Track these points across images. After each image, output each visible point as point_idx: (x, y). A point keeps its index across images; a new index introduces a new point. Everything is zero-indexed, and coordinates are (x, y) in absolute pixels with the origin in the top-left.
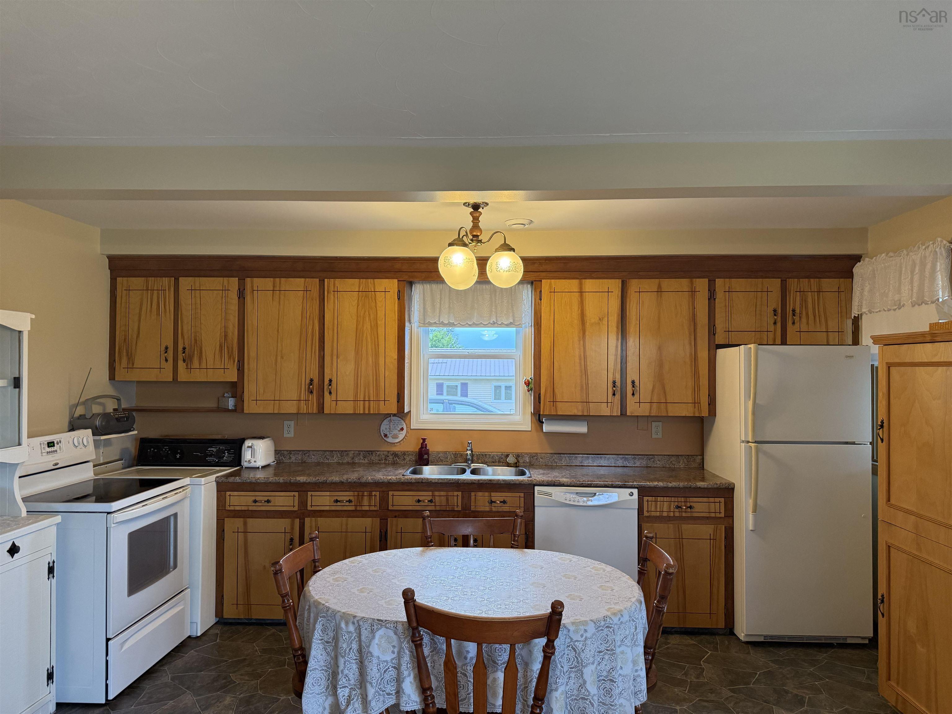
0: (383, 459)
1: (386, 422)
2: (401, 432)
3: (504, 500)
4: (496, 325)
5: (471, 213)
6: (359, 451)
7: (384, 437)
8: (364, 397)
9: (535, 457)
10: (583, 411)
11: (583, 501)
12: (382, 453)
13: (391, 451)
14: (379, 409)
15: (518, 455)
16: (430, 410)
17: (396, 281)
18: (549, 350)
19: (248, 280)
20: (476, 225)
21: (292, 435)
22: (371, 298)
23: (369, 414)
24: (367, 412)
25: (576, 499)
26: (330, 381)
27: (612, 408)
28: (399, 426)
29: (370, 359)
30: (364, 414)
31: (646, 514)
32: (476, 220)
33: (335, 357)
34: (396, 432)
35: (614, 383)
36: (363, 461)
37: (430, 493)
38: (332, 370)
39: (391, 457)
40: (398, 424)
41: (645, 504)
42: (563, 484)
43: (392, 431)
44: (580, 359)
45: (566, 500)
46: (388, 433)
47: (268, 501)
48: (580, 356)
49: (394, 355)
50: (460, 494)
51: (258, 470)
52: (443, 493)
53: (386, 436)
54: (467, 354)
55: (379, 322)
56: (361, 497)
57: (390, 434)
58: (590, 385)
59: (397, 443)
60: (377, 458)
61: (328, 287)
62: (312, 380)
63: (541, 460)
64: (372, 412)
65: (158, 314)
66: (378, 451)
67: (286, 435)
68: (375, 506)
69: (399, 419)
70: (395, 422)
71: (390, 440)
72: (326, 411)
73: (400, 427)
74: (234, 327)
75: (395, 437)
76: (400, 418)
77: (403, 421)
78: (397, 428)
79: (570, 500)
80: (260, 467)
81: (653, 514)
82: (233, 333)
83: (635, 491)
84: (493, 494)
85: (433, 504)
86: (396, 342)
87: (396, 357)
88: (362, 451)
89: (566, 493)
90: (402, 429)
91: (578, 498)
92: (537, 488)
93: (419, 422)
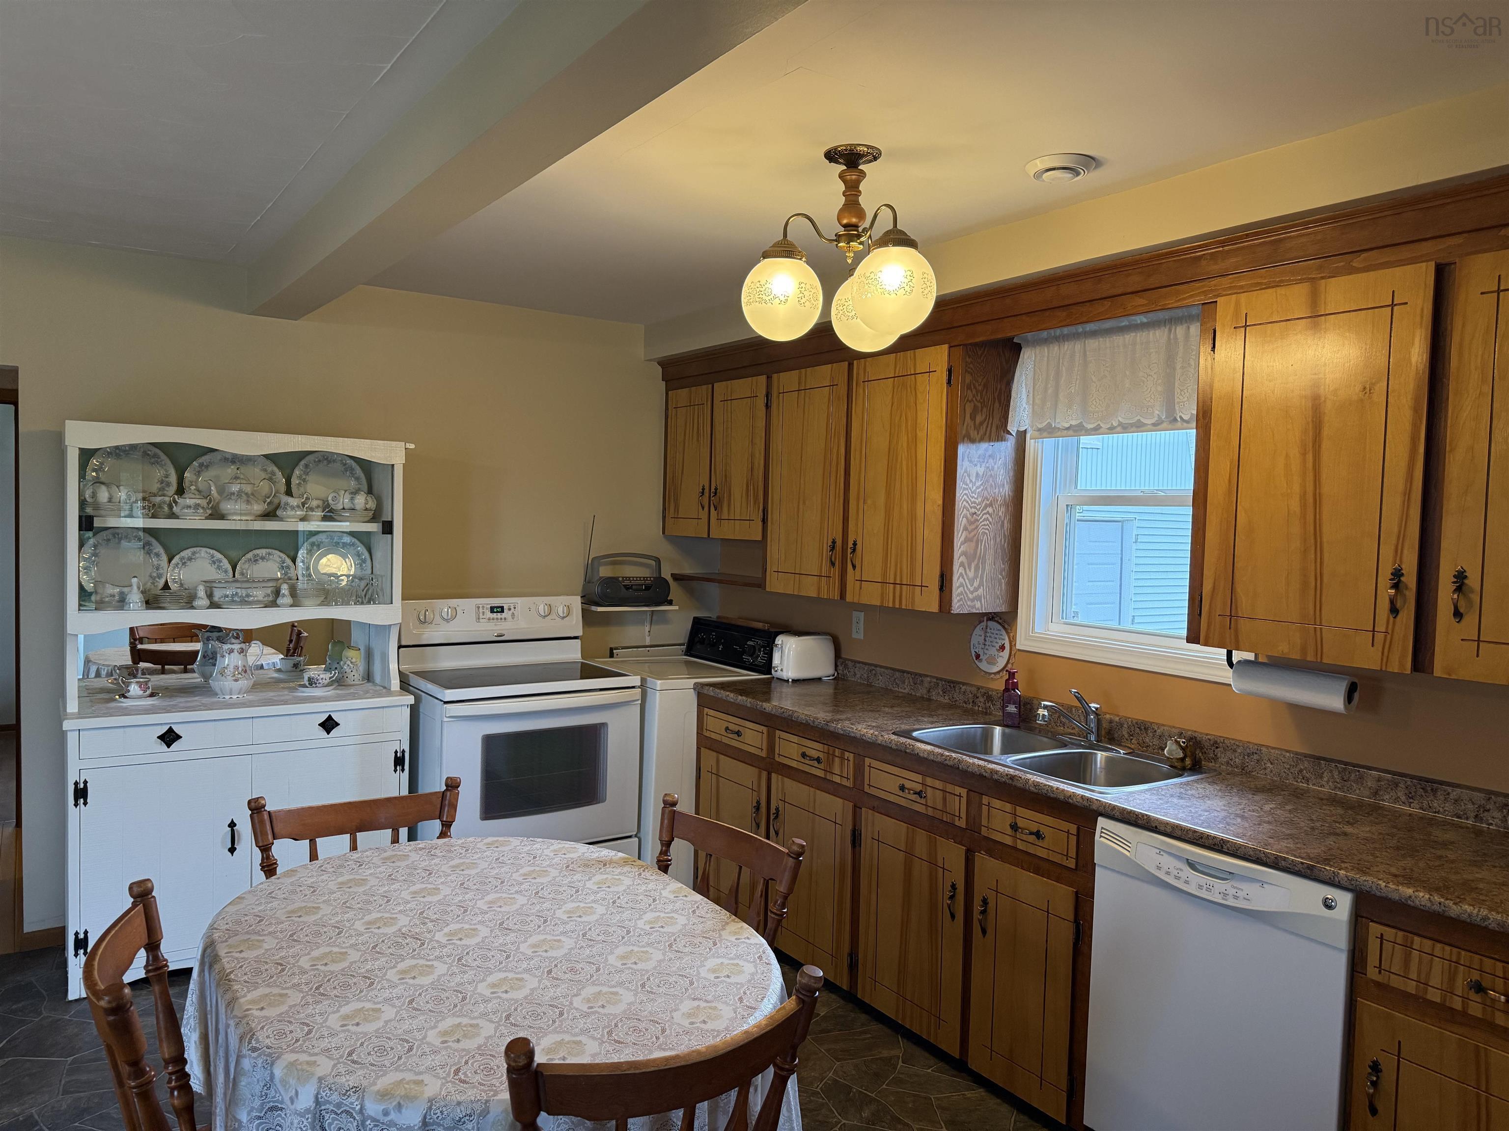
0: (971, 701)
1: (978, 631)
2: (1001, 654)
3: (1038, 831)
5: (841, 176)
6: (937, 679)
7: (974, 658)
8: (895, 579)
10: (1304, 650)
11: (1194, 882)
12: (969, 689)
13: (982, 688)
14: (913, 603)
17: (945, 347)
19: (775, 376)
20: (852, 203)
21: (861, 636)
22: (910, 387)
23: (900, 609)
24: (897, 606)
25: (1183, 875)
26: (855, 544)
27: (1386, 651)
28: (998, 641)
29: (905, 506)
30: (894, 608)
31: (1372, 973)
32: (852, 190)
33: (862, 501)
34: (993, 651)
35: (1397, 574)
36: (942, 699)
37: (919, 778)
38: (857, 525)
39: (982, 700)
40: (996, 636)
41: (1373, 945)
42: (1156, 827)
43: (987, 649)
45: (1159, 868)
46: (981, 653)
47: (738, 733)
49: (936, 496)
51: (786, 684)
52: (938, 784)
53: (978, 656)
54: (1142, 494)
55: (919, 434)
56: (831, 757)
57: (985, 654)
59: (995, 674)
60: (961, 697)
61: (858, 374)
62: (834, 542)
64: (904, 607)
65: (698, 440)
66: (964, 684)
67: (855, 636)
68: (847, 778)
69: (999, 627)
70: (992, 631)
71: (983, 666)
72: (849, 598)
73: (1000, 643)
74: (760, 453)
75: (992, 661)
76: (1000, 624)
77: (1004, 632)
78: (996, 644)
79: (1168, 873)
80: (790, 680)
81: (1396, 982)
82: (759, 464)
84: (1020, 810)
85: (923, 801)
86: (941, 472)
87: (940, 502)
88: (941, 679)
89: (1162, 853)
90: (1002, 648)
91: (1188, 872)
92: (1102, 822)
93: (1033, 636)
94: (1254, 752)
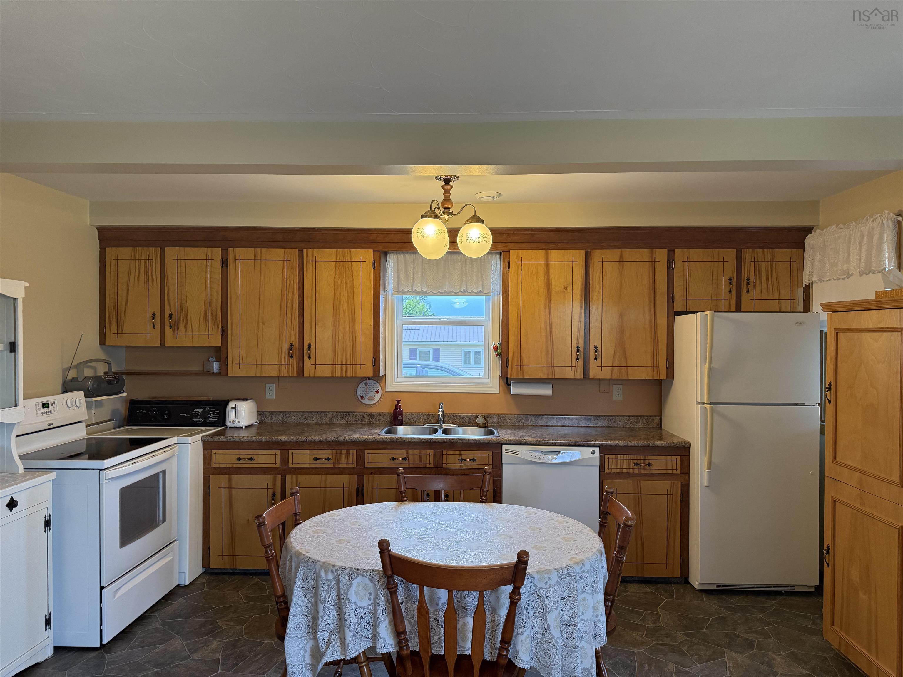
0: (360, 419)
1: (362, 385)
2: (377, 394)
3: (474, 458)
4: (466, 293)
5: (443, 187)
6: (337, 412)
7: (360, 399)
8: (342, 361)
9: (503, 418)
10: (548, 375)
11: (547, 459)
12: (358, 414)
13: (367, 412)
14: (355, 373)
15: (487, 416)
16: (404, 373)
17: (371, 251)
18: (516, 317)
19: (231, 250)
20: (447, 198)
21: (273, 397)
22: (348, 267)
23: (347, 377)
24: (344, 375)
26: (309, 346)
27: (575, 372)
28: (374, 389)
29: (347, 326)
30: (342, 377)
31: (607, 471)
32: (447, 193)
33: (314, 324)
34: (372, 394)
35: (578, 348)
36: (341, 422)
37: (404, 452)
38: (311, 335)
39: (367, 418)
40: (373, 387)
41: (606, 461)
42: (529, 443)
43: (368, 393)
44: (546, 326)
45: (532, 457)
46: (364, 396)
47: (251, 459)
48: (546, 322)
49: (369, 321)
50: (432, 452)
51: (241, 430)
52: (416, 452)
53: (362, 398)
54: (439, 320)
55: (355, 291)
56: (339, 455)
57: (366, 396)
58: (555, 350)
59: (372, 404)
60: (354, 419)
61: (307, 257)
62: (292, 345)
63: (508, 420)
64: (349, 376)
65: (145, 282)
66: (355, 412)
67: (268, 397)
68: (352, 463)
69: (375, 382)
70: (371, 384)
71: (366, 402)
72: (306, 374)
73: (376, 389)
74: (218, 293)
75: (371, 399)
76: (376, 381)
77: (378, 384)
78: (373, 390)
79: (536, 458)
80: (244, 427)
81: (614, 471)
82: (217, 301)
83: (597, 450)
84: (463, 452)
85: (407, 462)
86: (371, 310)
87: (372, 324)
88: (340, 412)
89: (532, 452)
90: (377, 392)
91: (543, 456)
92: (504, 447)
93: (393, 385)
94: (501, 417)
